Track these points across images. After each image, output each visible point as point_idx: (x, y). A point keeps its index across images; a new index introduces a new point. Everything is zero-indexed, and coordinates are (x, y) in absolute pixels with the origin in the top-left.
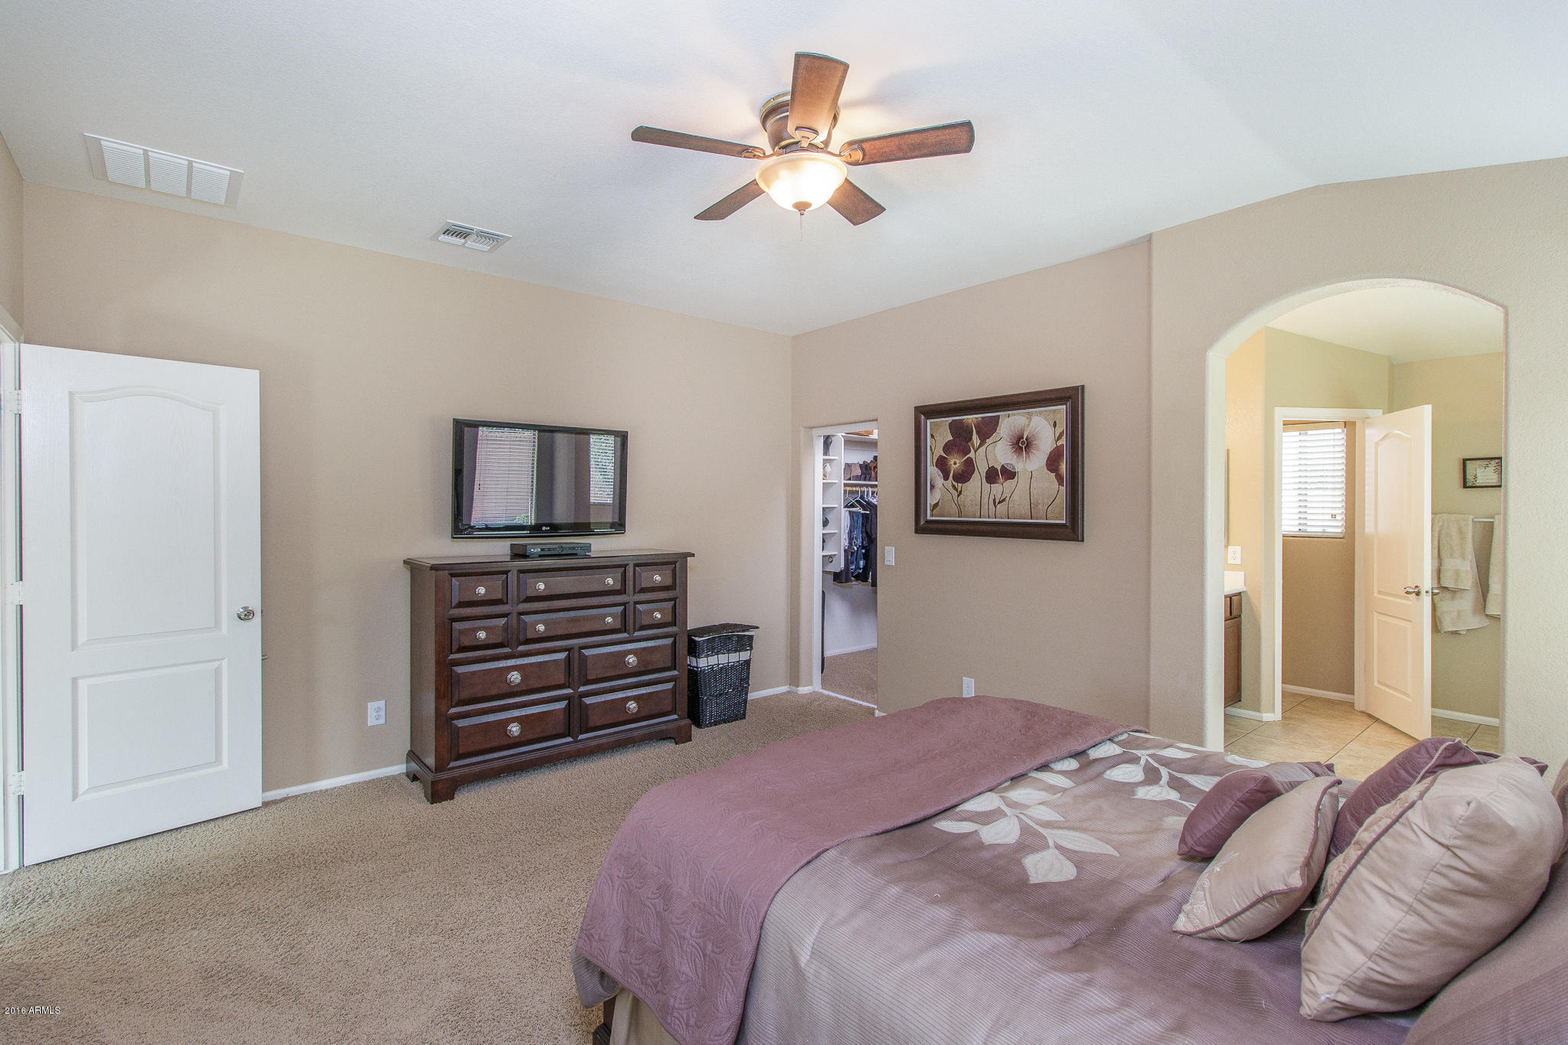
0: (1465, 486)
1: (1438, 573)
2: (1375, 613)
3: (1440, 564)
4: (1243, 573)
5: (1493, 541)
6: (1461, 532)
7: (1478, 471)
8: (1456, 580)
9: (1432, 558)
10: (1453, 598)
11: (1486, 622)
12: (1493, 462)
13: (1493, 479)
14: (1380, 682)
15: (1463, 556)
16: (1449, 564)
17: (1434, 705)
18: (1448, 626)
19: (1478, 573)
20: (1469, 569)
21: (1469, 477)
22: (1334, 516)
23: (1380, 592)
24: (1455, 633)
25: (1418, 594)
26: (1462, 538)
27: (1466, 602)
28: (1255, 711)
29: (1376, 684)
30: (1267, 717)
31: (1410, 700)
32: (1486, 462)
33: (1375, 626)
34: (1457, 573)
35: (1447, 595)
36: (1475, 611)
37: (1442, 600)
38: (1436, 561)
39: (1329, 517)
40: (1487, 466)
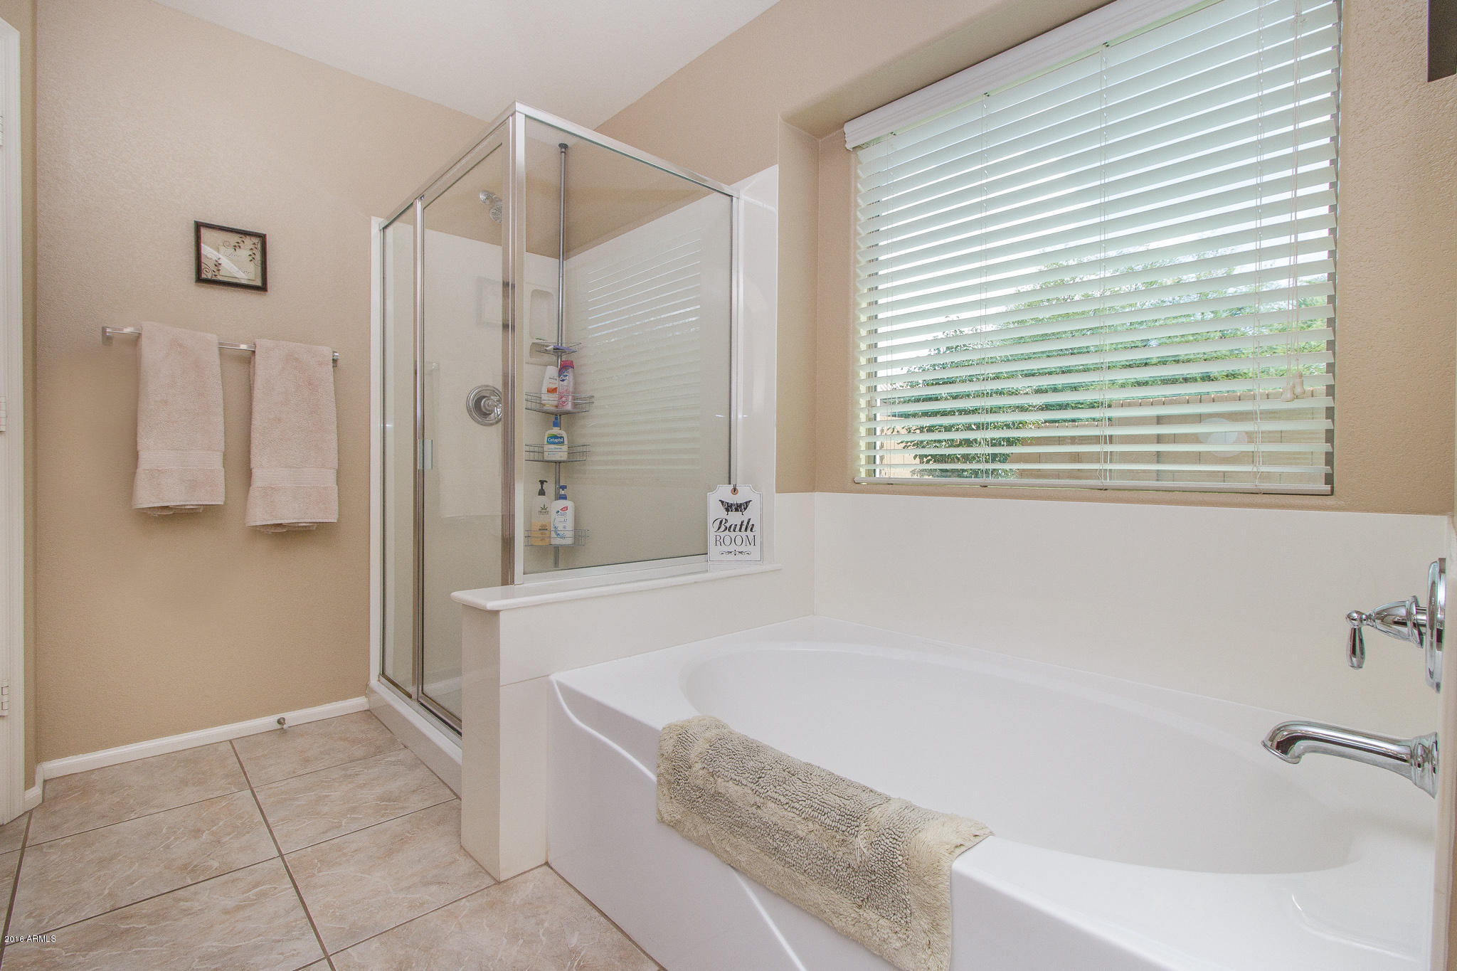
0: (200, 279)
12: (249, 241)
13: (250, 273)
21: (206, 261)
32: (235, 238)
40: (237, 245)
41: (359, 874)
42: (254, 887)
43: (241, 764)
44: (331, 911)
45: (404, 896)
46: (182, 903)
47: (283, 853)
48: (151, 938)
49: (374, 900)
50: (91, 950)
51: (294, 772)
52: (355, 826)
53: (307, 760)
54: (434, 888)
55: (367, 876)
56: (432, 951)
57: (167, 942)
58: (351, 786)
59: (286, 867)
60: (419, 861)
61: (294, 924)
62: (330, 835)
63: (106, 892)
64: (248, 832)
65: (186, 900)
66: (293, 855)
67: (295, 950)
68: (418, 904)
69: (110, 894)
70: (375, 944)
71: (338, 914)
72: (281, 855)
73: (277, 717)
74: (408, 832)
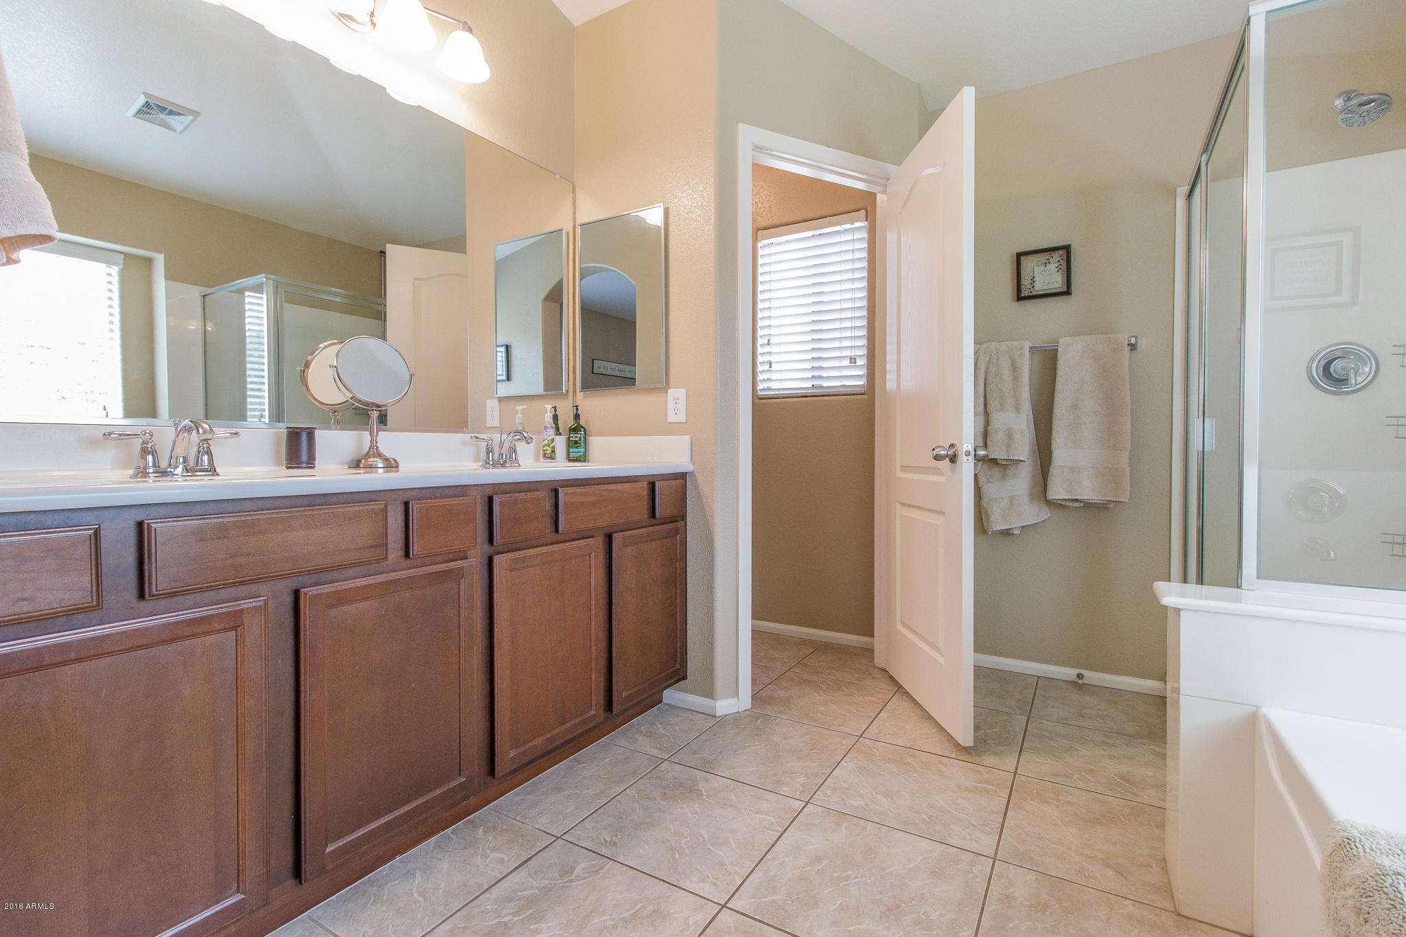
0: (1020, 298)
1: (985, 437)
2: (898, 505)
3: (987, 423)
4: (687, 438)
5: (1058, 379)
6: (1015, 368)
7: (1036, 269)
8: (1009, 446)
9: (976, 414)
10: (1004, 477)
11: (1045, 513)
12: (1056, 256)
13: (1057, 282)
14: (903, 623)
15: (1017, 408)
16: (1001, 420)
17: (977, 650)
18: (998, 524)
19: (1036, 431)
20: (1025, 427)
21: (1025, 282)
22: (853, 360)
23: (905, 468)
24: (1007, 533)
25: (953, 459)
26: (1016, 379)
27: (1021, 482)
28: (707, 697)
29: (899, 627)
30: (725, 706)
31: (942, 660)
32: (1046, 255)
33: (898, 526)
34: (1009, 434)
35: (996, 472)
36: (1033, 498)
37: (989, 481)
38: (982, 419)
39: (846, 363)
40: (1047, 261)
41: (1058, 821)
42: (985, 783)
43: (1034, 697)
44: (1019, 831)
45: (1080, 860)
46: (941, 766)
47: (1018, 772)
48: (915, 775)
49: (1055, 846)
50: (889, 763)
51: (1066, 720)
52: (1081, 784)
53: (1082, 716)
54: (1111, 873)
55: (1062, 826)
56: (1070, 915)
57: (921, 783)
58: (1102, 752)
59: (1013, 783)
60: (1115, 843)
61: (990, 822)
62: (1058, 780)
63: (913, 736)
64: (1006, 745)
65: (945, 766)
66: (1023, 778)
67: (979, 839)
68: (1087, 875)
69: (914, 738)
70: (1031, 876)
71: (1022, 837)
72: (1015, 773)
73: (1078, 671)
74: (1124, 816)
